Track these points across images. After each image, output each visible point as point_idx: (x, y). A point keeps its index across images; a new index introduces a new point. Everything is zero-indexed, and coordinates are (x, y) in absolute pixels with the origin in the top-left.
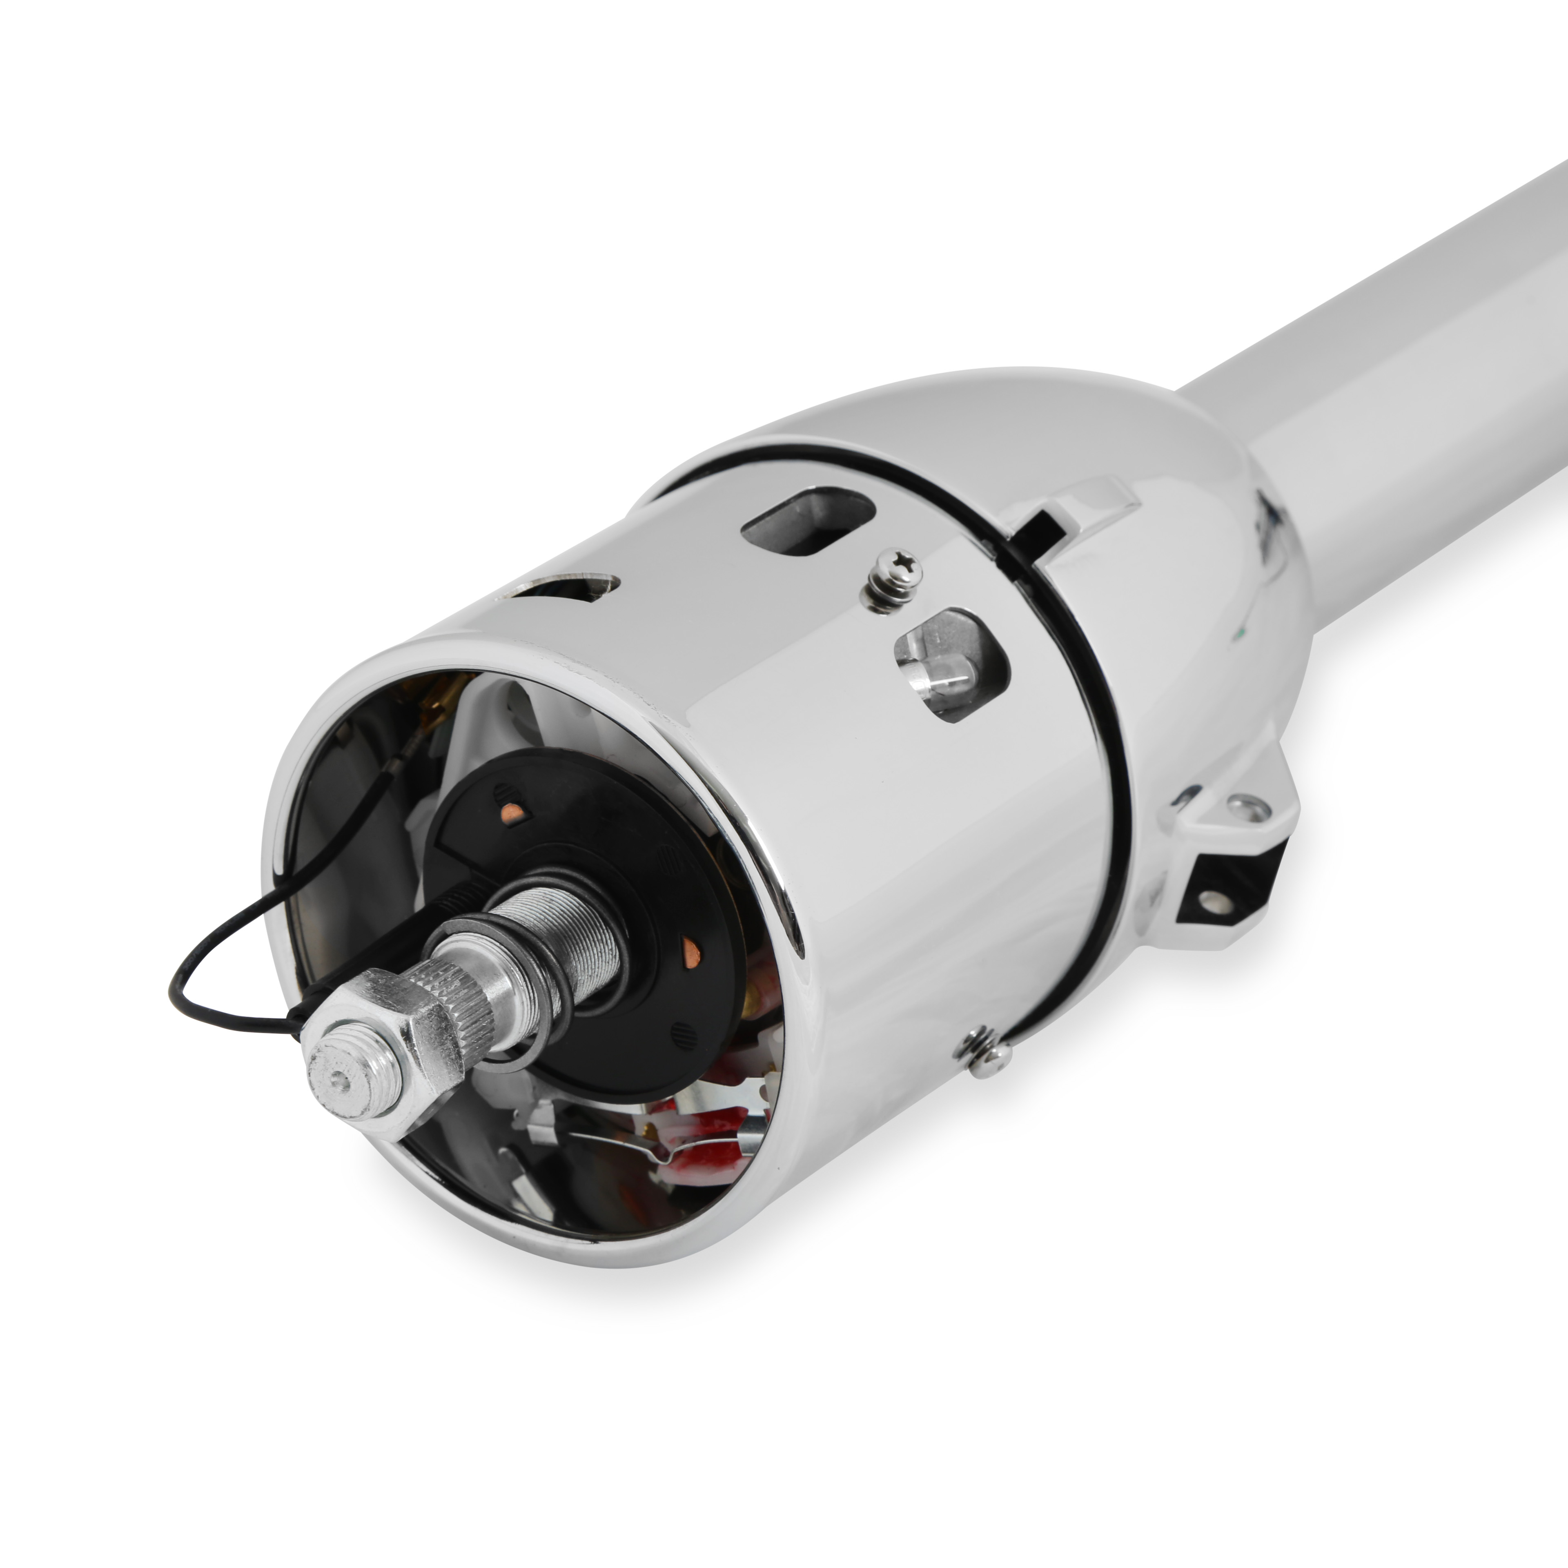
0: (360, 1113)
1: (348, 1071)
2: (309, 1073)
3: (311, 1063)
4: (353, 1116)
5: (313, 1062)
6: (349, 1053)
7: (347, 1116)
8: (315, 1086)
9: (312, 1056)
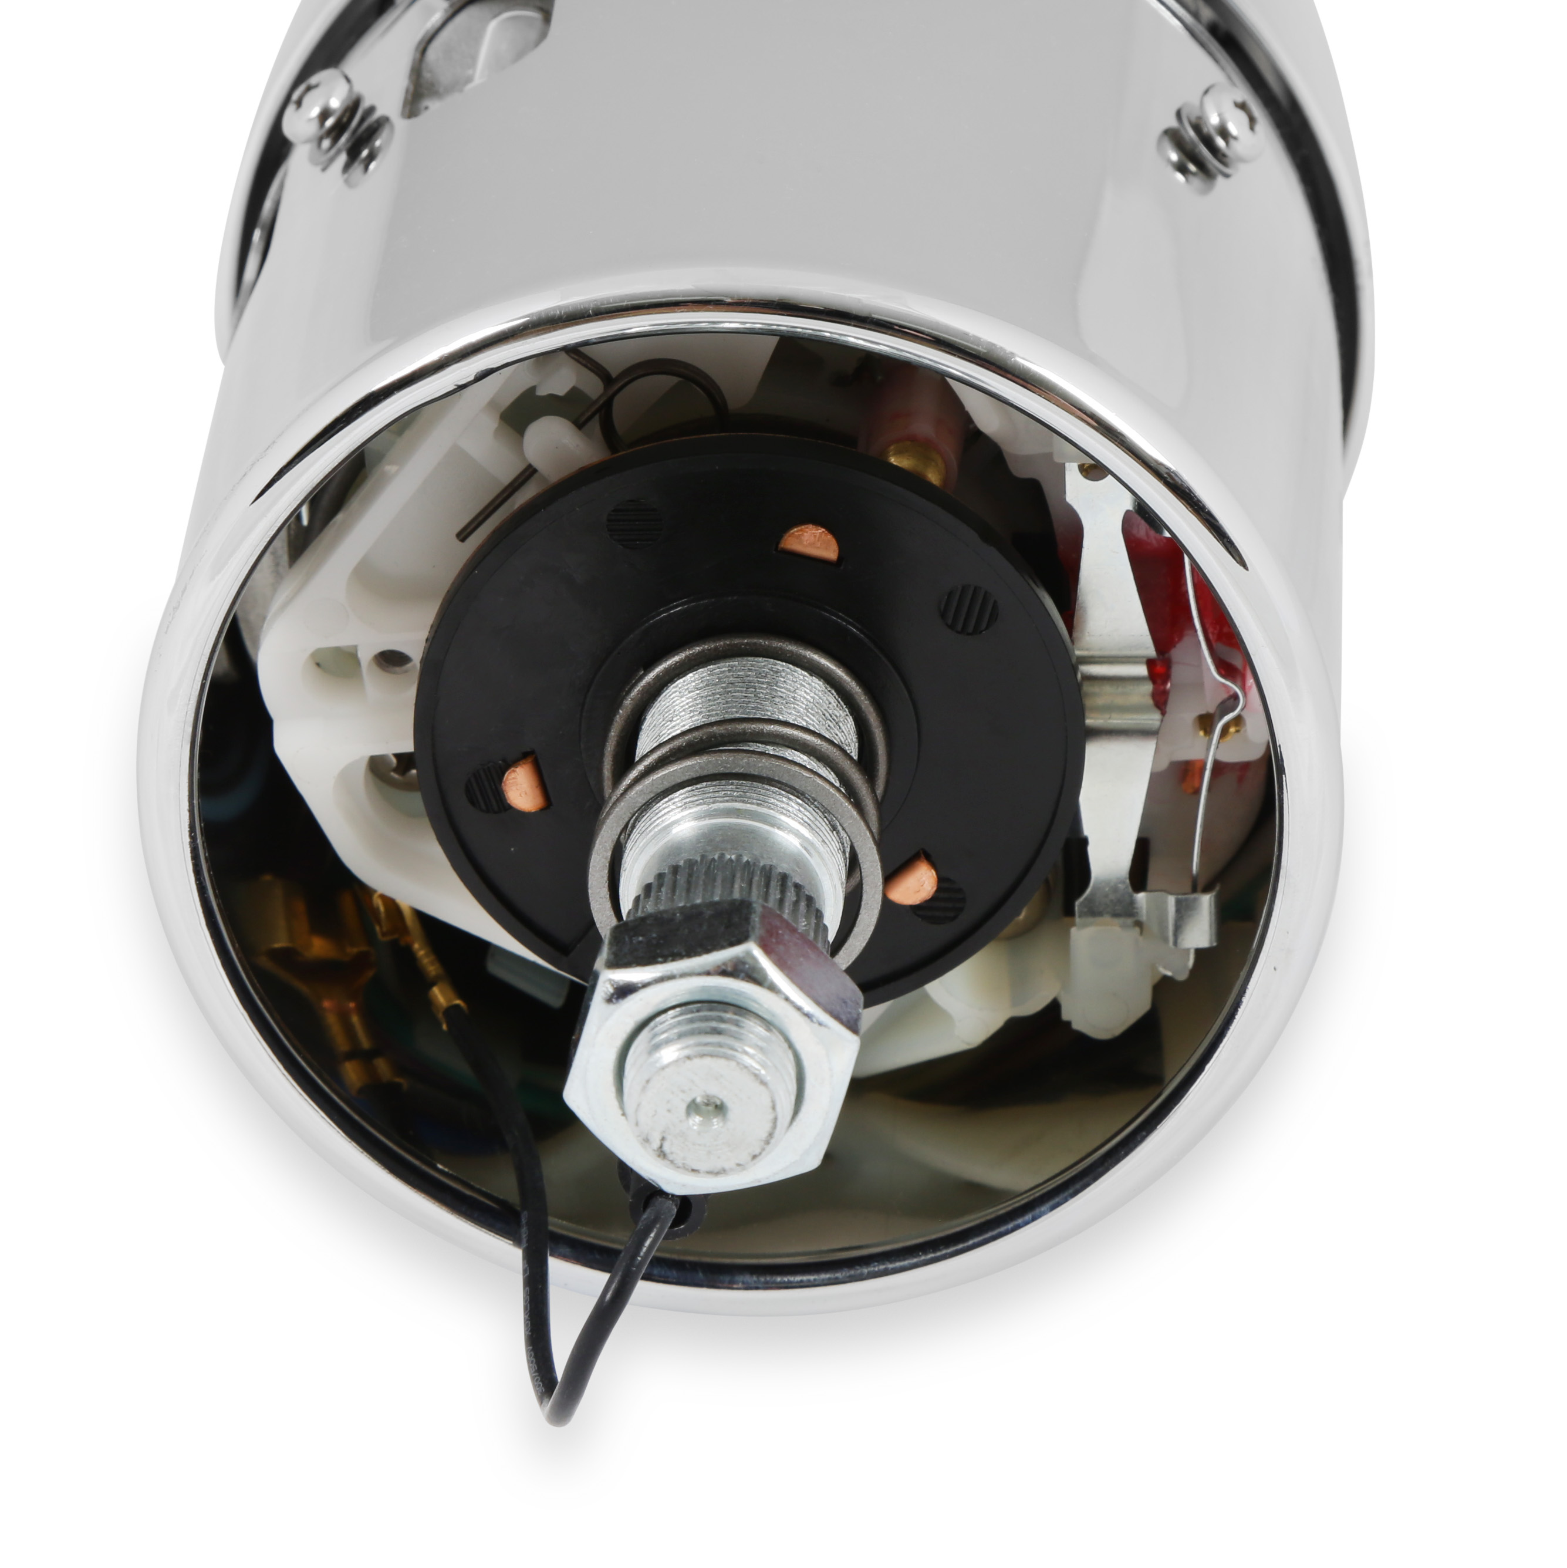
0: (762, 1088)
1: (683, 1092)
2: (693, 1170)
3: (672, 1162)
4: (770, 1104)
5: (671, 1157)
6: (648, 1081)
7: (771, 1117)
8: (718, 1165)
9: (659, 1156)
